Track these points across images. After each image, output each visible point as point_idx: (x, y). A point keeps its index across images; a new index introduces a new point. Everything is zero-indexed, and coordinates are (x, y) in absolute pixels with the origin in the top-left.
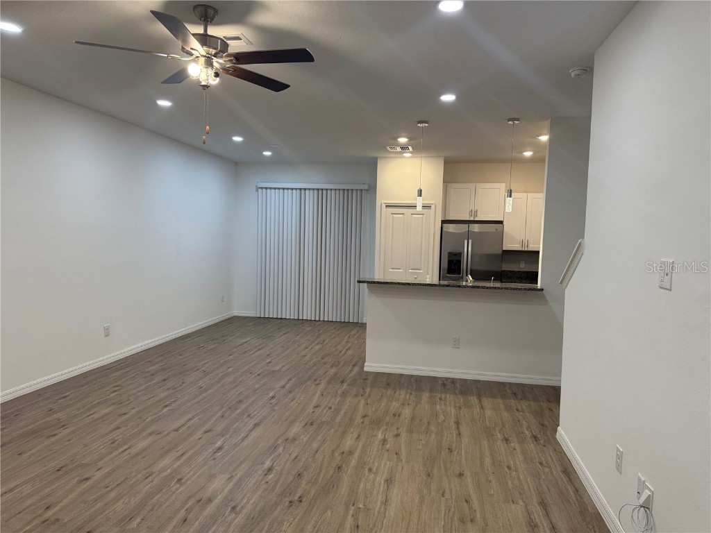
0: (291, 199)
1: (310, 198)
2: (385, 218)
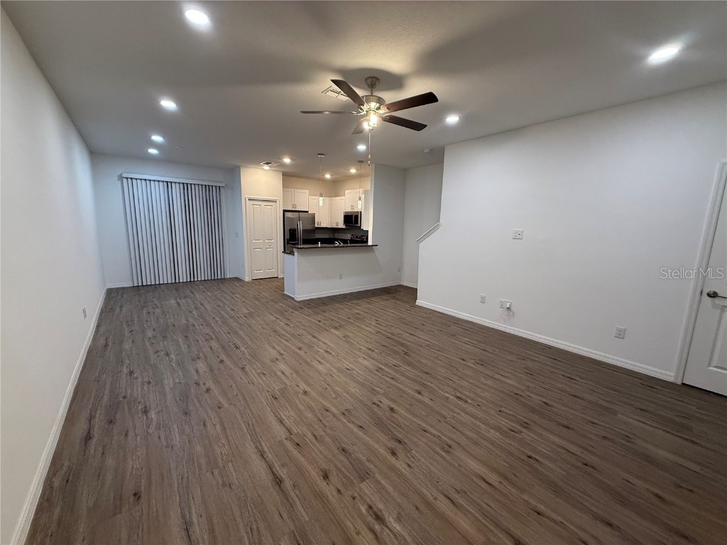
2: (247, 207)
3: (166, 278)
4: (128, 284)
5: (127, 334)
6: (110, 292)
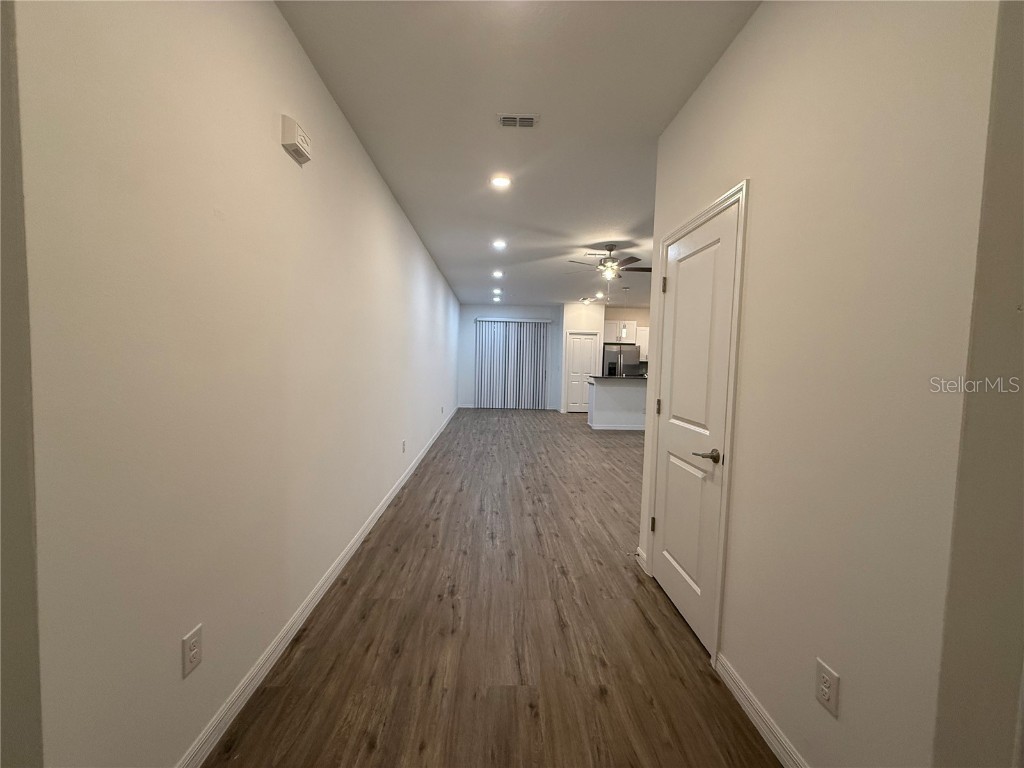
0: (500, 329)
1: (513, 328)
2: (569, 341)
3: (498, 405)
4: (472, 406)
5: (462, 429)
6: (459, 409)
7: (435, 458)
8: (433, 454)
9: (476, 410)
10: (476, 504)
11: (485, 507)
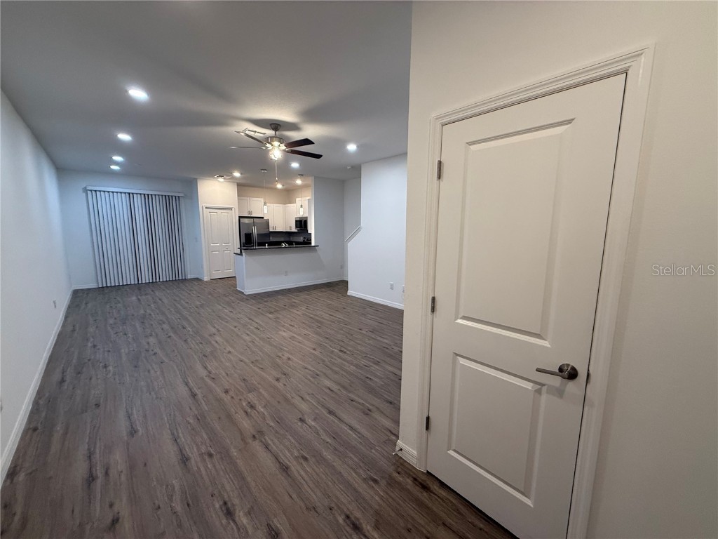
2: (205, 214)
4: (93, 285)
5: (91, 321)
6: (76, 293)
7: (63, 381)
8: (56, 376)
9: (101, 290)
10: (170, 450)
11: (188, 451)
